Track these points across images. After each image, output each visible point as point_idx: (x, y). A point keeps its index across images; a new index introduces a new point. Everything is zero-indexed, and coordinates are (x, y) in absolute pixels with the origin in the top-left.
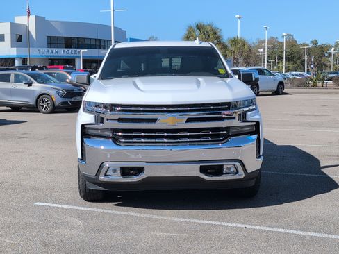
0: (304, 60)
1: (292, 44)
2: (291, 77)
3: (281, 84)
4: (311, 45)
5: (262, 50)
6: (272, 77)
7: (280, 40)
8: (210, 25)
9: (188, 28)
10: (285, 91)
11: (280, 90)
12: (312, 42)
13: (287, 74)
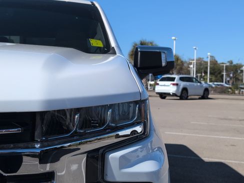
0: (223, 75)
1: (214, 63)
2: (214, 86)
3: (206, 90)
4: (228, 64)
5: (192, 66)
6: (199, 84)
7: (205, 60)
8: (151, 43)
9: (134, 45)
10: (210, 96)
11: (205, 95)
12: (229, 62)
13: (211, 83)
